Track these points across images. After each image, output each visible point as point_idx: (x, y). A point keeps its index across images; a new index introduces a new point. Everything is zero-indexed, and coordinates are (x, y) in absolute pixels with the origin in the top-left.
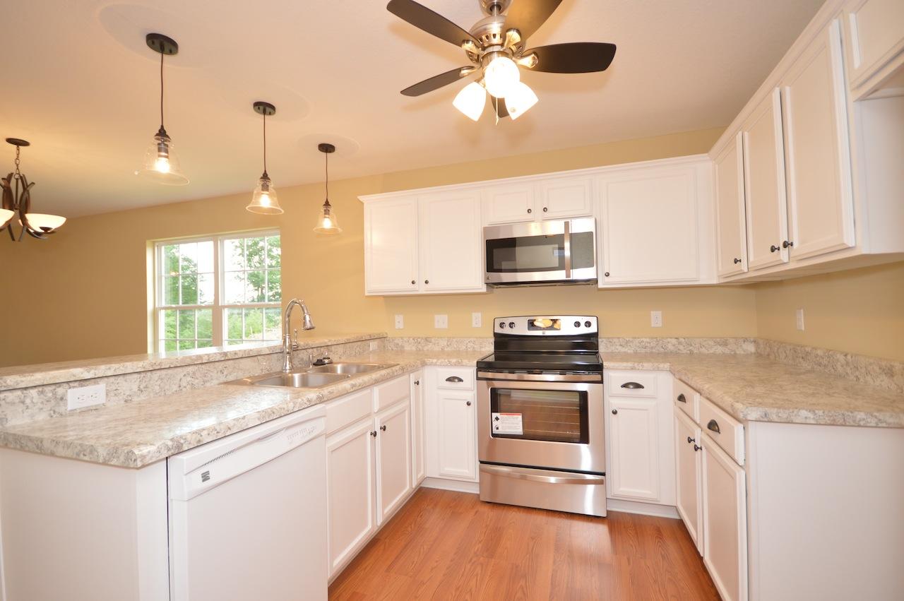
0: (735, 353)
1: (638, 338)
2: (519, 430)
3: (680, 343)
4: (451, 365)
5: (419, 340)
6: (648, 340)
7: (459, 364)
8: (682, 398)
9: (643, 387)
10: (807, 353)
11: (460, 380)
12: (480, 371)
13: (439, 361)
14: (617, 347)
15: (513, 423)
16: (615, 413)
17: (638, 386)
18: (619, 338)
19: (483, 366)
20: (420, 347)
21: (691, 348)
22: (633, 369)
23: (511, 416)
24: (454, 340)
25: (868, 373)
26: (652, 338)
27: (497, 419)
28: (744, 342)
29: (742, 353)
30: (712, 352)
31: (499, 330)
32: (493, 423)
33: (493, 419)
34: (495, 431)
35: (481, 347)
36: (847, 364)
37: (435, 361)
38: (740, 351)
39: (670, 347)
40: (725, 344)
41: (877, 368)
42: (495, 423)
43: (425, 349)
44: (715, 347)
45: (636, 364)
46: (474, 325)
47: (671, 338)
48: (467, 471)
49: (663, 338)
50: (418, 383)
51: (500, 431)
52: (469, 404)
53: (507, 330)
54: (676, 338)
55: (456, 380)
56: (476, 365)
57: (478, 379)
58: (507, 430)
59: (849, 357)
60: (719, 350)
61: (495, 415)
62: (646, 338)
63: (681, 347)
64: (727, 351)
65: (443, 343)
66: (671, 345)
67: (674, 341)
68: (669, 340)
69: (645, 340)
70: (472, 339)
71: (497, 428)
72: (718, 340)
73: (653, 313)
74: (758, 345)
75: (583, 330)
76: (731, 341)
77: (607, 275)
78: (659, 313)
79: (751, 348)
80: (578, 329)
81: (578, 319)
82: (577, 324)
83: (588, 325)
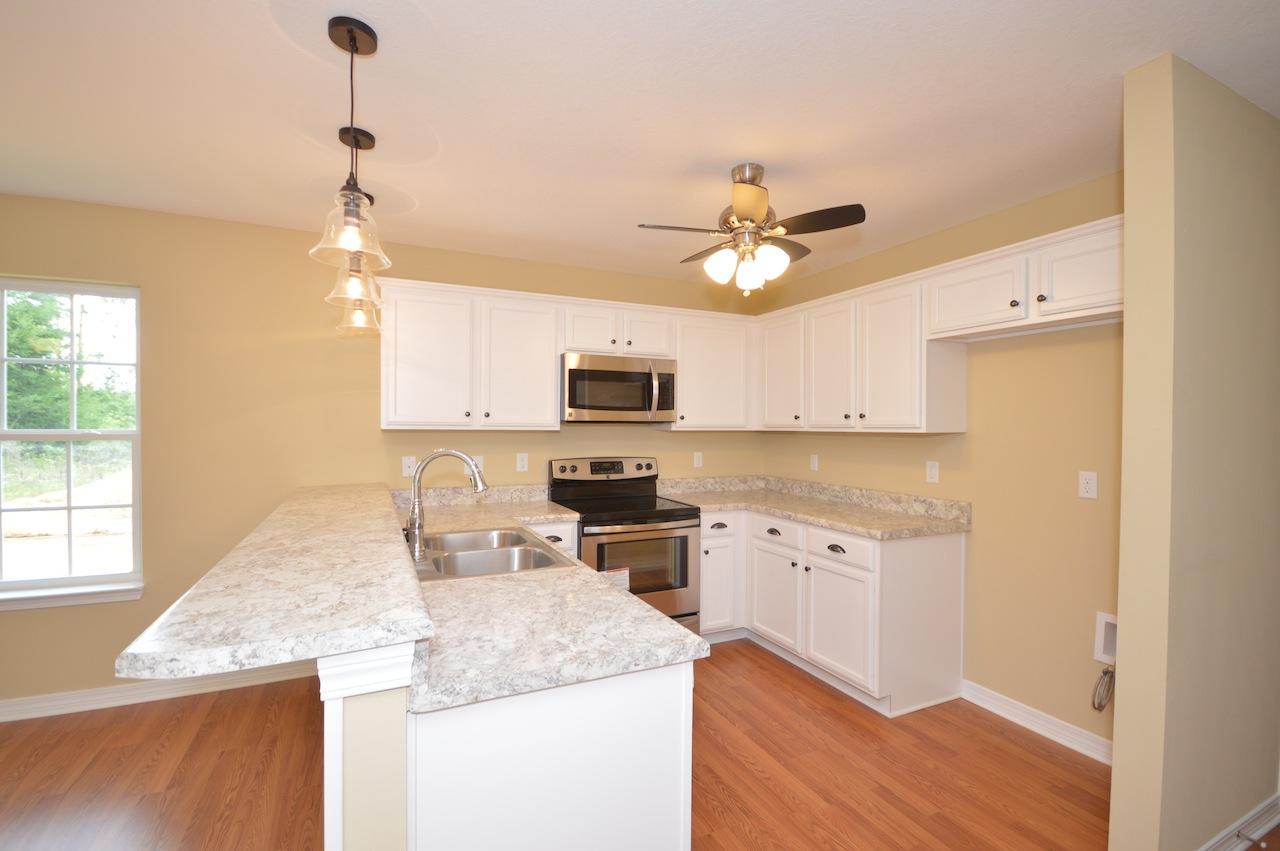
0: (752, 490)
1: (686, 479)
3: (716, 482)
4: (549, 522)
5: (443, 491)
6: (693, 481)
7: (558, 521)
8: (773, 531)
9: (725, 526)
10: (824, 489)
11: (559, 539)
12: (586, 526)
15: (620, 580)
16: (707, 553)
17: (721, 526)
18: (671, 480)
20: (444, 501)
21: (723, 486)
22: (720, 510)
23: (618, 573)
25: (880, 501)
26: (696, 479)
28: (756, 479)
30: (739, 488)
31: (558, 475)
35: (530, 497)
36: (863, 496)
38: (754, 488)
39: (709, 486)
40: (746, 482)
41: (888, 499)
44: (739, 485)
45: (722, 506)
46: (519, 469)
47: (709, 478)
49: (703, 478)
53: (568, 476)
54: (714, 478)
56: (577, 519)
57: (584, 535)
59: (864, 491)
60: (742, 487)
62: (690, 478)
63: (717, 486)
66: (710, 484)
67: (712, 481)
68: (708, 480)
69: (690, 481)
70: (519, 487)
72: (741, 478)
74: (768, 482)
75: (644, 473)
76: (749, 478)
77: (682, 418)
78: (700, 454)
79: (761, 484)
80: (640, 471)
81: (640, 461)
82: (639, 467)
83: (649, 467)
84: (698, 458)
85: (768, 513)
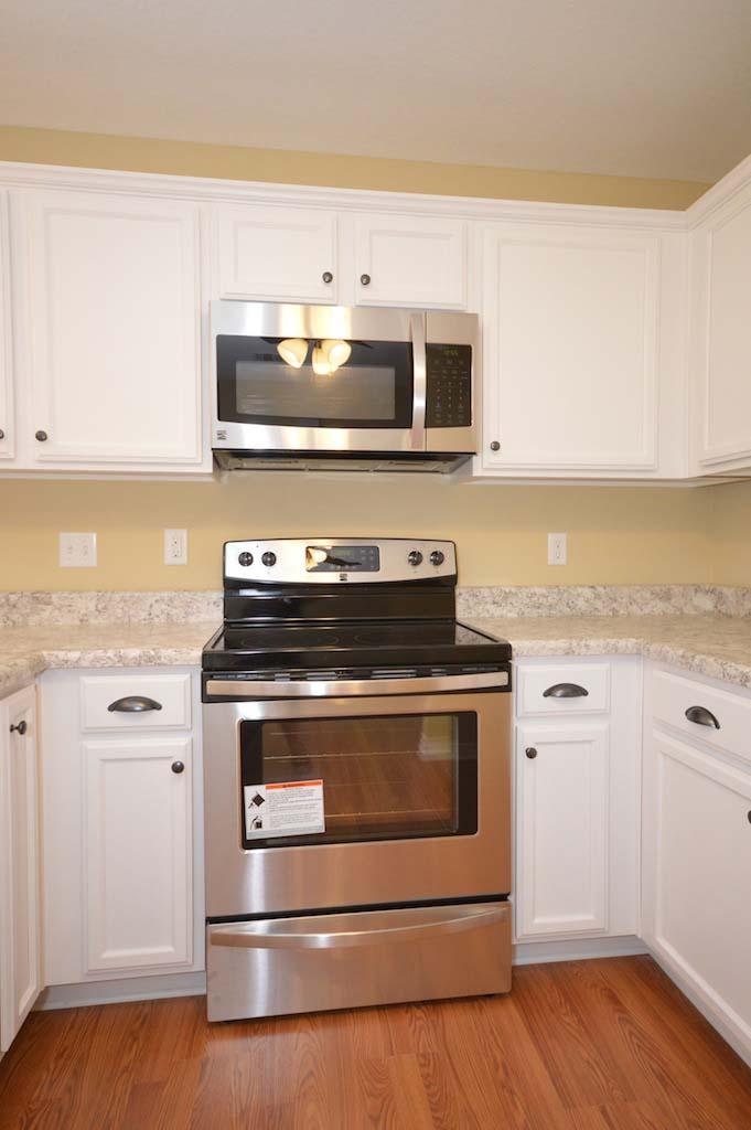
0: (682, 613)
1: (526, 587)
2: (315, 822)
3: (598, 597)
4: (124, 666)
5: (13, 598)
6: (544, 591)
7: (150, 664)
9: (584, 693)
11: (152, 706)
12: (211, 678)
13: (91, 656)
14: (488, 607)
15: (300, 808)
16: (531, 754)
17: (575, 691)
18: (490, 588)
19: (218, 665)
20: (15, 617)
21: (614, 605)
22: (569, 652)
23: (295, 790)
24: (117, 597)
26: (550, 587)
27: (258, 800)
28: (696, 591)
29: (693, 613)
30: (646, 611)
31: (235, 571)
32: (248, 811)
33: (248, 800)
34: (253, 833)
35: (188, 614)
37: (74, 655)
38: (688, 609)
39: (581, 603)
40: (666, 596)
42: (252, 812)
43: (33, 620)
44: (653, 603)
45: (574, 643)
46: (169, 559)
47: (582, 586)
48: (170, 949)
49: (569, 587)
50: (22, 728)
51: (268, 831)
52: (178, 769)
53: (261, 572)
54: (592, 587)
55: (139, 706)
56: (199, 662)
57: (207, 699)
58: (282, 827)
60: (659, 607)
61: (251, 791)
62: (540, 586)
63: (599, 604)
64: (670, 610)
65: (85, 604)
66: (583, 600)
67: (588, 593)
68: (580, 590)
69: (537, 590)
70: (166, 596)
71: (259, 825)
72: (657, 589)
73: (551, 537)
74: (720, 597)
75: (426, 571)
76: (676, 590)
77: (496, 447)
78: (563, 537)
79: (707, 603)
80: (418, 568)
81: (418, 547)
82: (416, 558)
83: (438, 558)
84: (556, 546)
85: (687, 665)
